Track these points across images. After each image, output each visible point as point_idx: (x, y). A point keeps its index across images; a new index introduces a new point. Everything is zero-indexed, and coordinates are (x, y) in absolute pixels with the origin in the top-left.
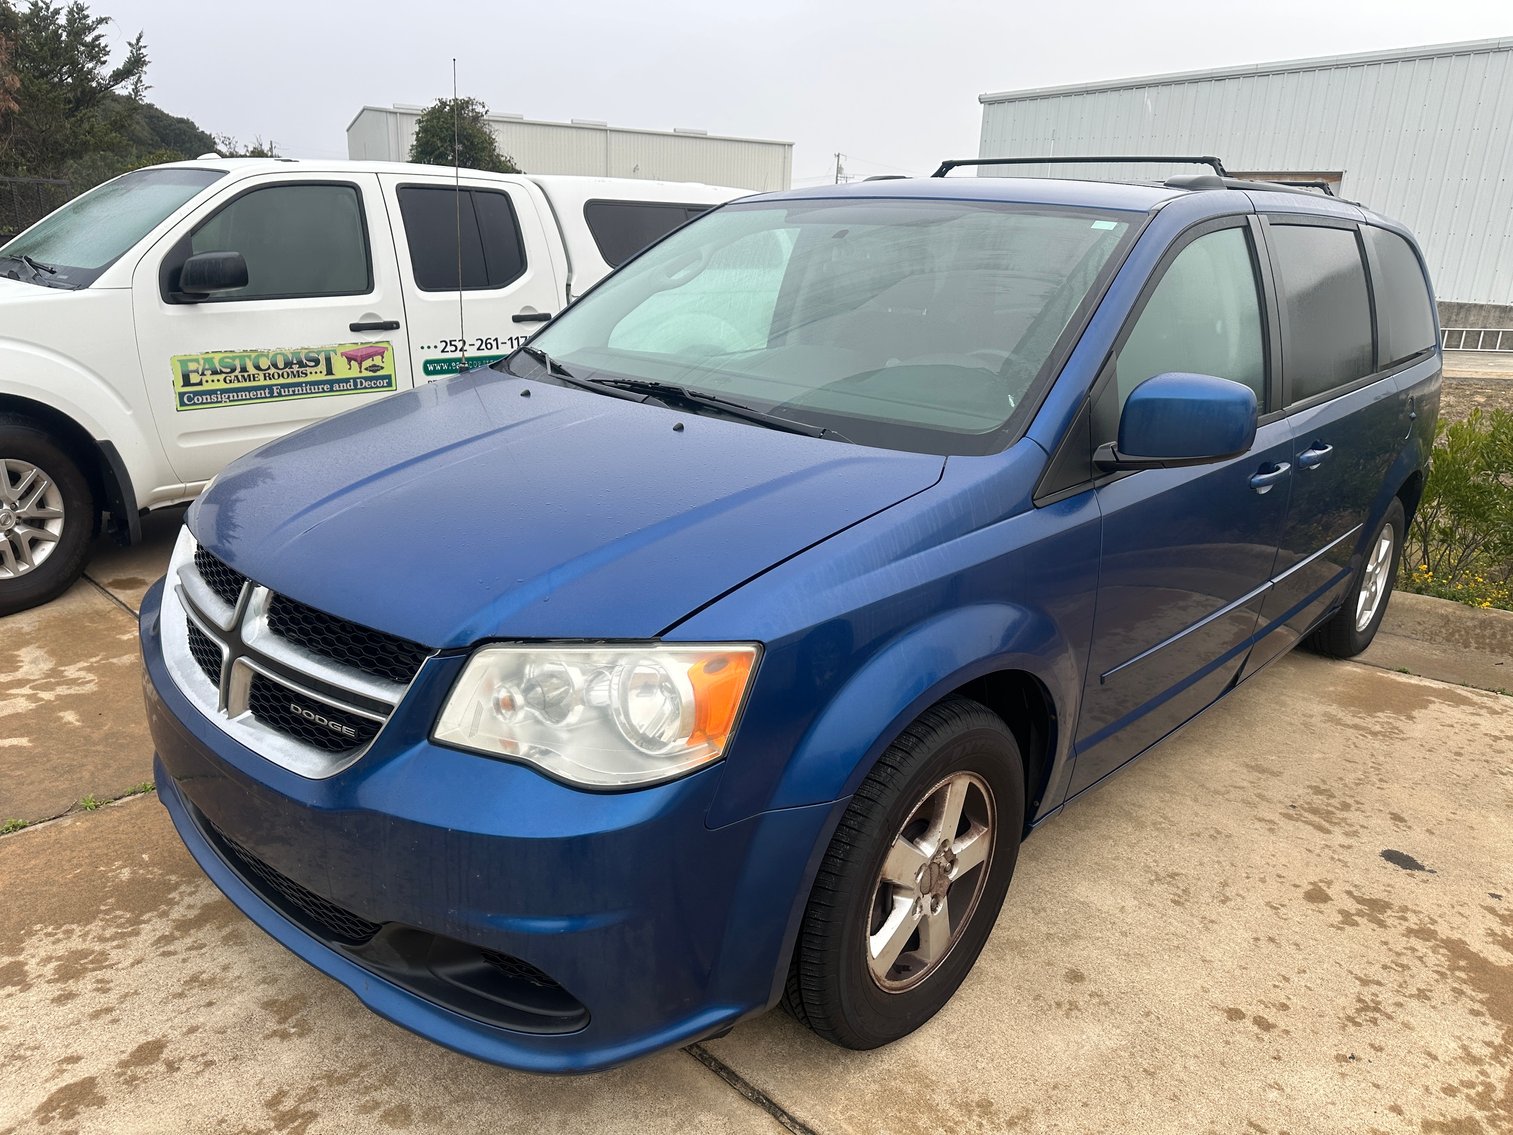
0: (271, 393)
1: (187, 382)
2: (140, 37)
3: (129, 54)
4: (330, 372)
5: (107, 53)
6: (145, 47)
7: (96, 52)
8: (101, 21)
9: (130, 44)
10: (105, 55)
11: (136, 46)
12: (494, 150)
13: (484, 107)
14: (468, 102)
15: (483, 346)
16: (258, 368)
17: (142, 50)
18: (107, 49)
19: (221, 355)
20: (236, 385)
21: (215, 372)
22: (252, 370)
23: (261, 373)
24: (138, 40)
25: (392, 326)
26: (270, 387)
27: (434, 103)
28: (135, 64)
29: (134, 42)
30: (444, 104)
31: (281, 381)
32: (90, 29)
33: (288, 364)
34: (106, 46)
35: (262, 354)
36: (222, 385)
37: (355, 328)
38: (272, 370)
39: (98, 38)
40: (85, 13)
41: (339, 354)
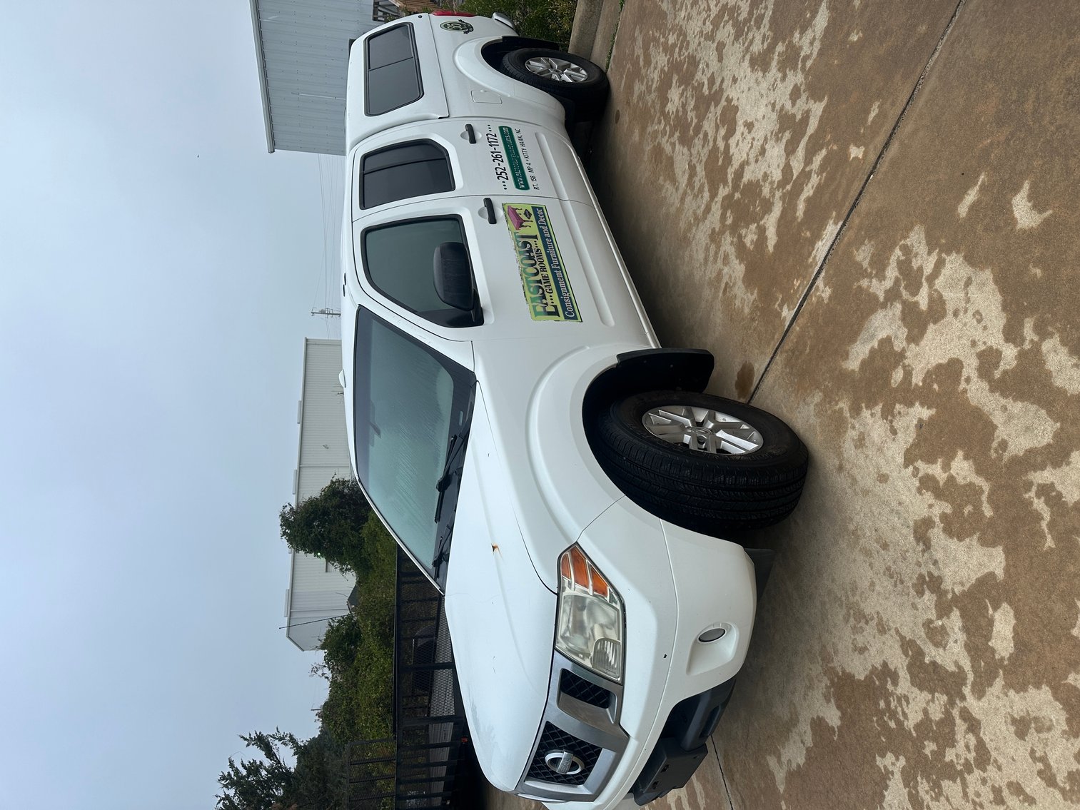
0: (557, 269)
1: (556, 313)
2: (243, 737)
3: (255, 747)
4: (535, 237)
5: (255, 761)
6: (250, 735)
7: (253, 768)
8: (232, 765)
9: (248, 745)
10: (256, 763)
11: (249, 741)
12: (317, 499)
13: (286, 506)
14: (283, 517)
15: (500, 159)
16: (536, 274)
17: (252, 737)
18: (252, 762)
19: (527, 293)
20: (553, 286)
21: (544, 297)
22: (539, 277)
23: (540, 273)
24: (245, 739)
25: (489, 203)
26: (552, 270)
27: (284, 540)
28: (262, 742)
29: (246, 742)
30: (284, 533)
31: (546, 262)
32: (237, 772)
33: (531, 258)
34: (250, 762)
35: (523, 272)
36: (555, 295)
37: (493, 220)
38: (537, 266)
39: (244, 766)
40: (226, 774)
41: (517, 231)
